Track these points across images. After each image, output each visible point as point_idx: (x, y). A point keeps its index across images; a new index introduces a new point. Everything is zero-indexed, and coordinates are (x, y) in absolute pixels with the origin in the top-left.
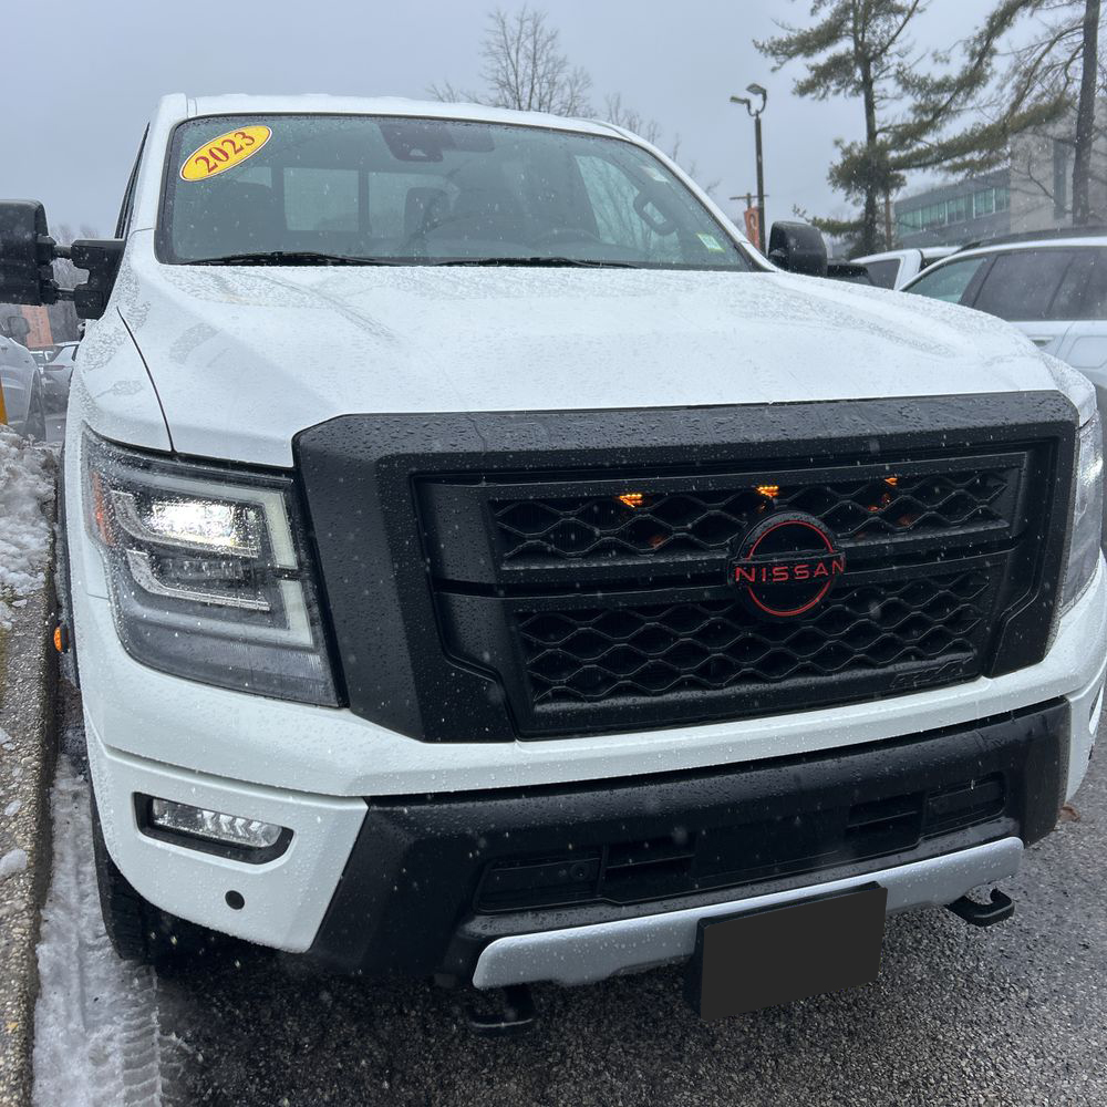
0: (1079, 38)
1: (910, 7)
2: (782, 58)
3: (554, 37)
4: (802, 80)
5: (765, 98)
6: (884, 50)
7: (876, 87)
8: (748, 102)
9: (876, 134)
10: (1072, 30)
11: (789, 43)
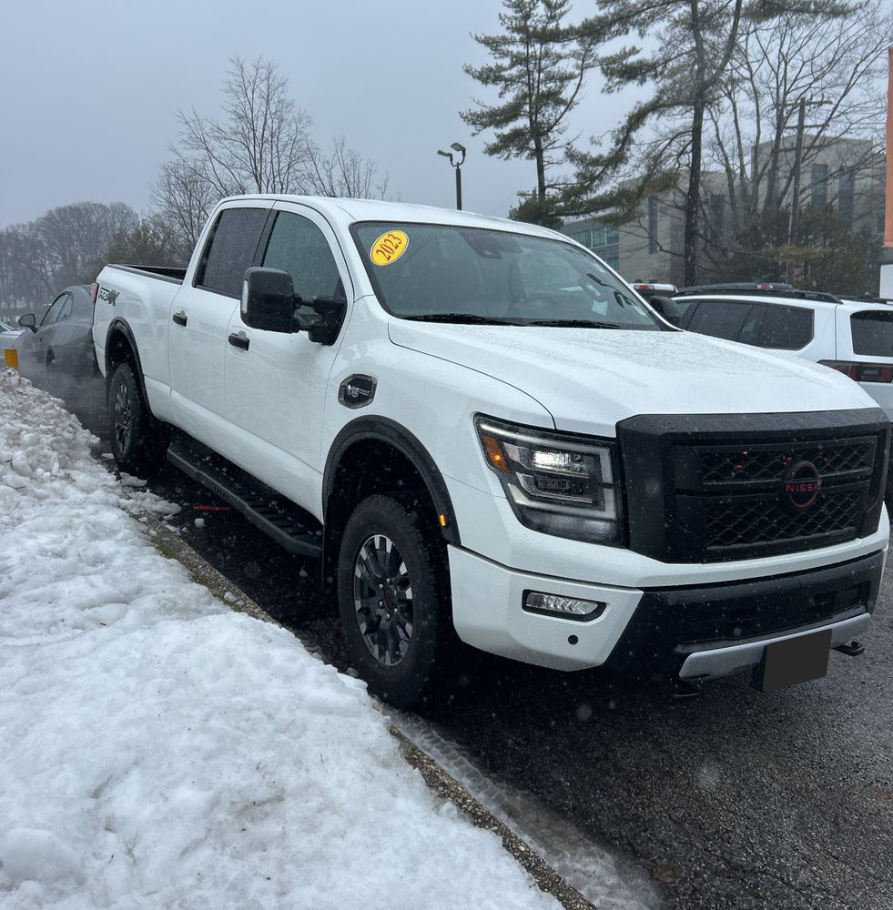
0: (689, 138)
1: (569, 101)
2: (479, 127)
3: (284, 84)
4: (490, 143)
5: (464, 155)
6: (550, 128)
7: (545, 154)
8: (451, 156)
9: (545, 188)
10: (685, 132)
11: (482, 116)
